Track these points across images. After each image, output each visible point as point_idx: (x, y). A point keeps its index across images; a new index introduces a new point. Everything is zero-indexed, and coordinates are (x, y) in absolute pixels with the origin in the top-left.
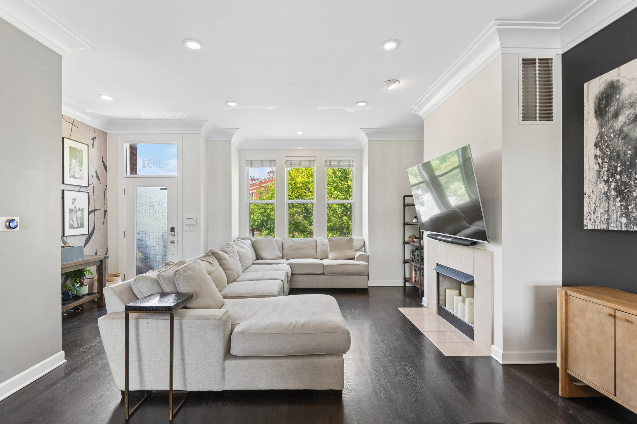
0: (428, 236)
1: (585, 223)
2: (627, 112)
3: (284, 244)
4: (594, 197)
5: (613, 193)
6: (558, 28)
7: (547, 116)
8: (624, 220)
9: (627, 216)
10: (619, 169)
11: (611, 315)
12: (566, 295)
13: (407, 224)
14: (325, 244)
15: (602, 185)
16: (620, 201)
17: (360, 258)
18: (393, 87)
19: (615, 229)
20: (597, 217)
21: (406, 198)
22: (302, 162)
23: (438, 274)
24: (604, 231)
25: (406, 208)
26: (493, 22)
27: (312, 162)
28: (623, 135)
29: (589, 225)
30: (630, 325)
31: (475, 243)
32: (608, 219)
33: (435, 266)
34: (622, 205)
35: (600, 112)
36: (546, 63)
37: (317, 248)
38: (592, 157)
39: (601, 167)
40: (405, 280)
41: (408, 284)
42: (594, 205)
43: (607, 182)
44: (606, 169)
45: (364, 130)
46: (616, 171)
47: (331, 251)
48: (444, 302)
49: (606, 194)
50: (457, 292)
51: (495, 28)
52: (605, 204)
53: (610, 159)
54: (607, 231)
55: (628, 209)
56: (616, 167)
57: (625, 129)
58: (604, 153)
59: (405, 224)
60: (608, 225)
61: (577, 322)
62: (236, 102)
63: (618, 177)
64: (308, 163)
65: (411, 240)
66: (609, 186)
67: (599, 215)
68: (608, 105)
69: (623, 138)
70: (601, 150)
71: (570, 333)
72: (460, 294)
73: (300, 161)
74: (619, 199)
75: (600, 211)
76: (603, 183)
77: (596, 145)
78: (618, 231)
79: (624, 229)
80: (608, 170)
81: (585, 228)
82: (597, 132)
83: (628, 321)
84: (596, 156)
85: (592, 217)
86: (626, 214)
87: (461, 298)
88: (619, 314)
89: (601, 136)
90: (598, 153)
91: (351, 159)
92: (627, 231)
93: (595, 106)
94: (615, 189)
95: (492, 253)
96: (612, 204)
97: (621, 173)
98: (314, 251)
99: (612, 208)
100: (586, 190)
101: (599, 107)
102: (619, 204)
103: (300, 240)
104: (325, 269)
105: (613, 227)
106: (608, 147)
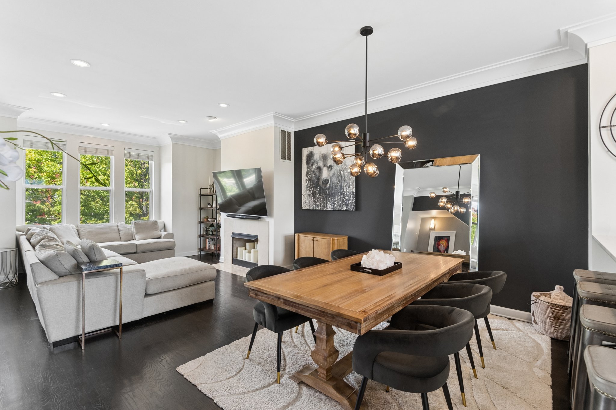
0: (227, 216)
1: (302, 207)
2: (316, 165)
3: (80, 231)
4: (305, 196)
5: (311, 195)
6: (294, 121)
7: (289, 159)
8: (314, 206)
9: (315, 204)
10: (313, 186)
11: (312, 240)
12: (299, 236)
13: (203, 209)
14: (128, 228)
15: (308, 192)
16: (313, 198)
17: (166, 237)
18: (212, 120)
19: (312, 209)
20: (306, 204)
21: (202, 190)
22: (98, 150)
23: (233, 238)
24: (308, 210)
25: (202, 197)
26: (273, 112)
27: (110, 152)
28: (314, 173)
29: (304, 208)
30: (317, 242)
31: (259, 218)
32: (310, 205)
33: (231, 234)
34: (314, 200)
35: (308, 162)
36: (289, 134)
37: (119, 232)
38: (305, 180)
39: (308, 184)
40: (201, 250)
41: (202, 253)
42: (305, 199)
43: (309, 190)
44: (309, 185)
45: (169, 134)
46: (312, 186)
47: (137, 233)
48: (236, 256)
49: (309, 195)
50: (244, 248)
51: (273, 114)
52: (309, 199)
53: (311, 182)
54: (309, 210)
55: (315, 201)
56: (312, 185)
57: (315, 171)
58: (309, 179)
59: (201, 209)
60: (310, 208)
61: (303, 246)
62: (64, 94)
63: (313, 189)
64: (106, 152)
65: (205, 220)
66: (310, 192)
67: (307, 203)
68: (310, 160)
69: (314, 174)
70: (308, 177)
71: (300, 251)
72: (245, 249)
73: (97, 149)
74: (313, 197)
75: (307, 202)
76: (308, 191)
77: (306, 175)
78: (313, 210)
79: (314, 209)
80: (310, 186)
81: (303, 209)
82: (307, 170)
83: (317, 241)
84: (306, 180)
85: (305, 204)
86: (315, 203)
87: (247, 251)
88: (315, 239)
89: (308, 172)
90: (307, 179)
91: (150, 154)
92: (315, 210)
93: (306, 159)
94: (312, 193)
95: (269, 222)
96: (311, 199)
97: (314, 188)
98: (118, 234)
99: (311, 201)
100: (303, 193)
101: (307, 160)
102: (313, 199)
103: (99, 226)
104: (138, 248)
105: (311, 208)
106: (310, 177)
